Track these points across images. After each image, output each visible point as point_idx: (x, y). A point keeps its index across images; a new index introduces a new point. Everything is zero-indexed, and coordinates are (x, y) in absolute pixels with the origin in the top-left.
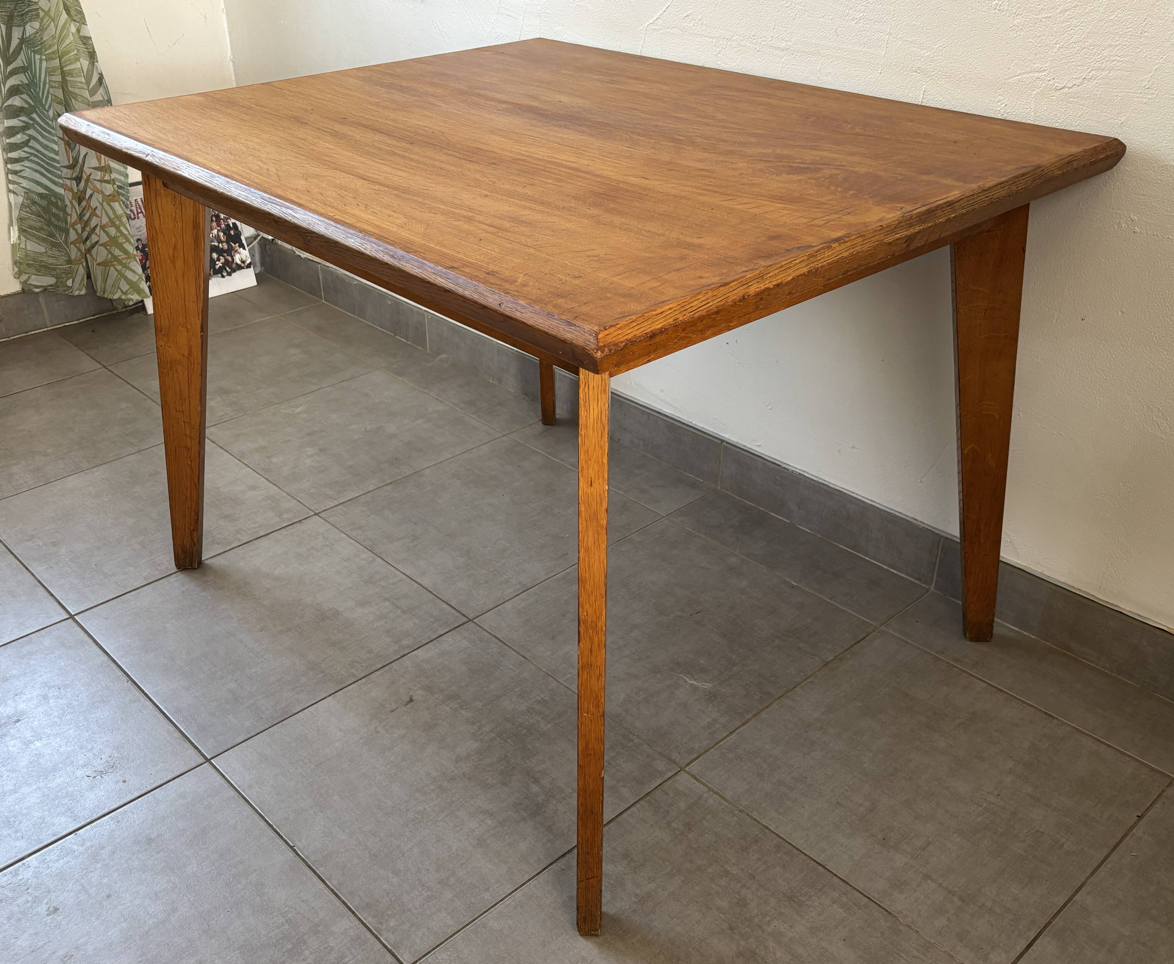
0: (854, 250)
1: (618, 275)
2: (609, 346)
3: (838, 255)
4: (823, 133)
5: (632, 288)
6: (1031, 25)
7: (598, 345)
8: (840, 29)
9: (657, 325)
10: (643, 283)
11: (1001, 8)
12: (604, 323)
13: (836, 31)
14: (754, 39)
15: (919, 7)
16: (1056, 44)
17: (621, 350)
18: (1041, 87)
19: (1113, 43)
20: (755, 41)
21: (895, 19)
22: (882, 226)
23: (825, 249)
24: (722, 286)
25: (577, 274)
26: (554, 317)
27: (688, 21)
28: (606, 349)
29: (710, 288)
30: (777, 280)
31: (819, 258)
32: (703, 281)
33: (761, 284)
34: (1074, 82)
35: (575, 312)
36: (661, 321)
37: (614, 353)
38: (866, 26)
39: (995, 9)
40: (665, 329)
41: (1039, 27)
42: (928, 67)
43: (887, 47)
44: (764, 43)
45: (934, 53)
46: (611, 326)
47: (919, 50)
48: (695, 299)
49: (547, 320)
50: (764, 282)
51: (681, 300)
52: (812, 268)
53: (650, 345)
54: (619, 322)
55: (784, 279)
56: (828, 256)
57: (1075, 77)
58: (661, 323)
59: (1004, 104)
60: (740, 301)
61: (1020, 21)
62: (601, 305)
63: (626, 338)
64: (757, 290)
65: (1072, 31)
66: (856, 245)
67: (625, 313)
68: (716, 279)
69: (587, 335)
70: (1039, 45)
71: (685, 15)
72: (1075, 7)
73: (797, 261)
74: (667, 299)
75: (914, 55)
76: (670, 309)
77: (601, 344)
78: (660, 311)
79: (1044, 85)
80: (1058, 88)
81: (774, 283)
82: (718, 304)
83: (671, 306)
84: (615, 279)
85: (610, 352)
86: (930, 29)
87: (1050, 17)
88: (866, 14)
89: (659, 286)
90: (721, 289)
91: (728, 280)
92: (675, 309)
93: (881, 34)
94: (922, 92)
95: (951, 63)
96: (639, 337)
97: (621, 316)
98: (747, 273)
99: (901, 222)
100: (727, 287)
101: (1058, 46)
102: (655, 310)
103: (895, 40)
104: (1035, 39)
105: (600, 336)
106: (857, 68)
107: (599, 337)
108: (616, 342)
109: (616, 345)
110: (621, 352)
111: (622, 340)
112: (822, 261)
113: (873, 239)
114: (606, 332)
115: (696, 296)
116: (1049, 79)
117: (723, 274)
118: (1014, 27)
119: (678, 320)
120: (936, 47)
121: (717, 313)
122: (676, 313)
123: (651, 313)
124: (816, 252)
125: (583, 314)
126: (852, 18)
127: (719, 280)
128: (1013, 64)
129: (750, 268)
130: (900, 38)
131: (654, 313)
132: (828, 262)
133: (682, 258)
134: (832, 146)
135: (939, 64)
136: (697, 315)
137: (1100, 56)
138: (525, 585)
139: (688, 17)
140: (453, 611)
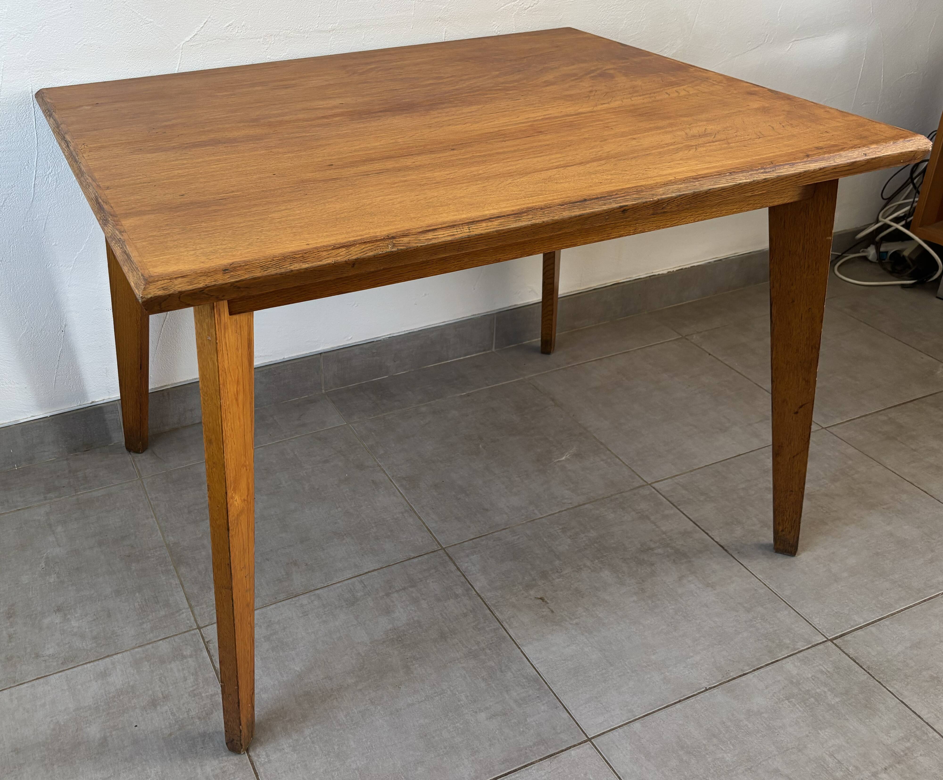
14: (301, 29)
18: (516, 10)
20: (302, 31)
34: (534, 3)
42: (446, 15)
43: (415, 9)
44: (311, 30)
45: (448, 5)
47: (438, 5)
59: (497, 26)
71: (227, 24)
75: (434, 10)
79: (518, 7)
80: (527, 7)
94: (444, 33)
116: (520, 4)
138: (406, 511)
139: (230, 27)
140: (426, 556)
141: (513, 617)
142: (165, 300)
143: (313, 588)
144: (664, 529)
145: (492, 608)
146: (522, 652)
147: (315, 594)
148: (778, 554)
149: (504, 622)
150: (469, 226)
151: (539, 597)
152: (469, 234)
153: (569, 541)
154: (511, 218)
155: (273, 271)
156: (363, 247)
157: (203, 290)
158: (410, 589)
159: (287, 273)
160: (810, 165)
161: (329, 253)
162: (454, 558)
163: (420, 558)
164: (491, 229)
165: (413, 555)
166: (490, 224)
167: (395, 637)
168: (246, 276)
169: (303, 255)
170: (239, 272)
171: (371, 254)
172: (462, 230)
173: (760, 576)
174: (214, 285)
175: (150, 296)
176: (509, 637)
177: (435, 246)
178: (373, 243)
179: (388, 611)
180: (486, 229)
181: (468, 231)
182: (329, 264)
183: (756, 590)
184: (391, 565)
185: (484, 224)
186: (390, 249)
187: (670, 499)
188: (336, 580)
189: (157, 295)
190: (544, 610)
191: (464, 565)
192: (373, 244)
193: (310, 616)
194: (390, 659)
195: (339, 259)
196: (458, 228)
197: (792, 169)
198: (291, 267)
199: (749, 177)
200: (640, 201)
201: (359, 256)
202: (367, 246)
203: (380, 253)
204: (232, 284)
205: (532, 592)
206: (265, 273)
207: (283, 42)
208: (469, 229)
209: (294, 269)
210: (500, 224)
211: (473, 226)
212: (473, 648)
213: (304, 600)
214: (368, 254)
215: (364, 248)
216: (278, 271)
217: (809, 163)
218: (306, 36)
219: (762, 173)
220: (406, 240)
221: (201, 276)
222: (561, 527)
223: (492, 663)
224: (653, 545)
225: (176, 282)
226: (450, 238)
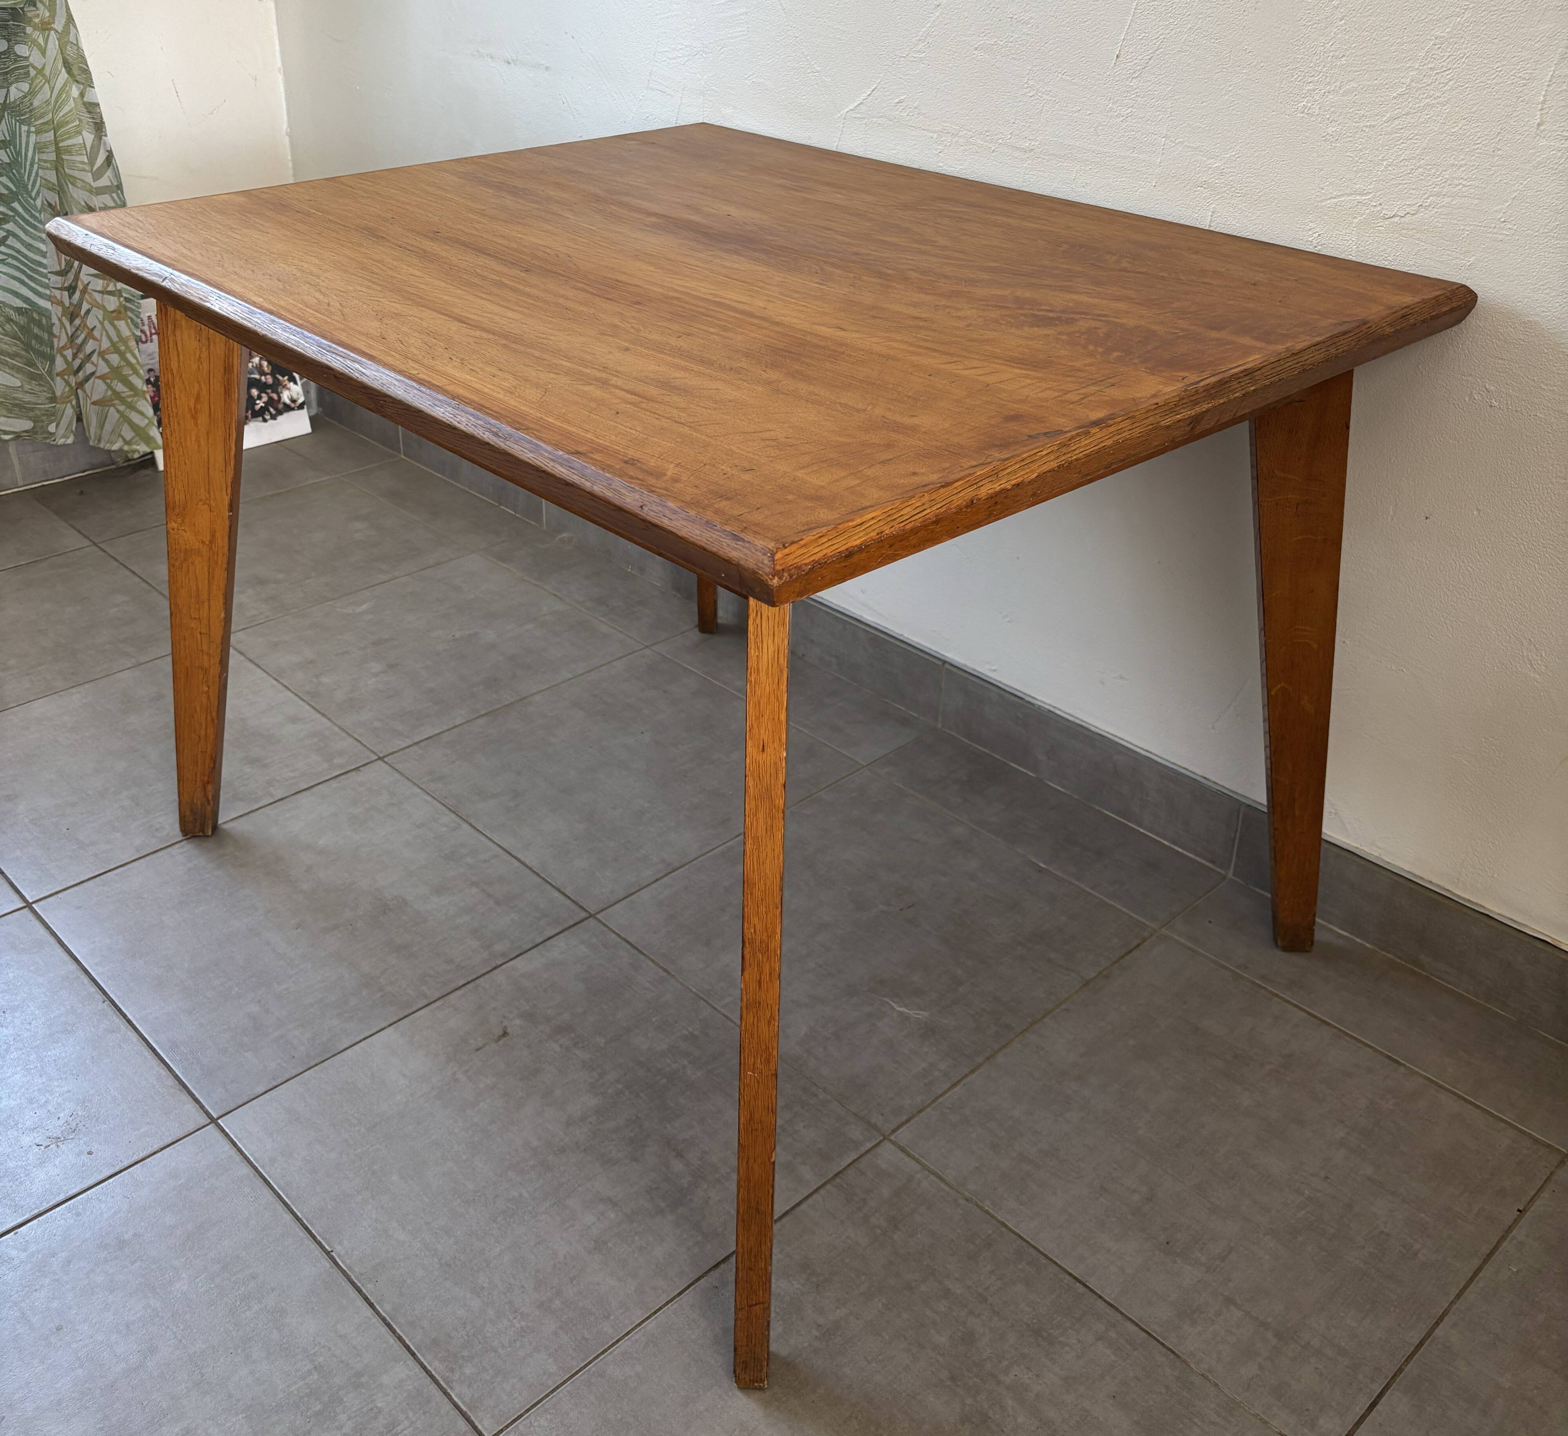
0: (1120, 436)
1: (804, 467)
2: (790, 570)
3: (1098, 444)
4: (1078, 268)
5: (822, 487)
6: (1350, 135)
7: (774, 569)
8: (1101, 128)
9: (856, 540)
10: (837, 481)
11: (1311, 111)
12: (784, 537)
13: (1095, 130)
14: (988, 136)
15: (1204, 104)
16: (1382, 160)
17: (806, 574)
18: (1364, 214)
20: (988, 138)
21: (1173, 118)
22: (1157, 404)
23: (1081, 435)
24: (943, 487)
25: (746, 465)
26: (715, 527)
27: (900, 110)
28: (786, 574)
29: (927, 489)
30: (1017, 478)
31: (1073, 448)
32: (917, 480)
33: (995, 484)
34: (1409, 210)
35: (743, 521)
36: (861, 534)
37: (797, 579)
38: (1135, 125)
39: (1303, 112)
40: (866, 546)
41: (1360, 138)
42: (1217, 181)
43: (1163, 154)
44: (1001, 141)
45: (1224, 164)
46: (793, 543)
47: (1205, 159)
48: (907, 504)
49: (705, 531)
50: (1000, 480)
51: (887, 507)
52: (1063, 462)
53: (845, 566)
54: (804, 537)
55: (1026, 477)
56: (1086, 445)
57: (1408, 203)
58: (860, 538)
59: (1317, 234)
60: (967, 507)
61: (1335, 129)
62: (780, 511)
63: (812, 559)
64: (989, 492)
65: (1404, 145)
66: (1123, 430)
67: (812, 523)
68: (934, 477)
69: (760, 554)
70: (1360, 161)
71: (897, 101)
72: (1407, 114)
73: (1044, 453)
74: (868, 504)
75: (1198, 165)
76: (873, 518)
77: (778, 568)
78: (859, 521)
79: (1368, 211)
80: (1387, 217)
81: (1013, 482)
82: (937, 511)
83: (874, 514)
84: (800, 474)
85: (791, 577)
86: (1219, 133)
87: (1373, 126)
88: (1135, 110)
89: (858, 485)
90: (942, 490)
91: (952, 477)
92: (879, 518)
93: (1156, 136)
94: (1210, 213)
95: (1247, 178)
96: (831, 556)
97: (806, 527)
98: (974, 470)
99: (1183, 399)
100: (950, 488)
101: (1385, 163)
102: (852, 520)
103: (1173, 144)
104: (1355, 153)
105: (777, 556)
106: (1123, 179)
107: (776, 558)
108: (799, 564)
109: (799, 568)
110: (806, 578)
111: (807, 561)
112: (1077, 452)
113: (1145, 422)
114: (786, 551)
115: (907, 501)
116: (1375, 204)
117: (944, 469)
118: (1327, 136)
119: (884, 533)
120: (1228, 156)
121: (936, 522)
122: (881, 523)
123: (847, 524)
124: (1070, 440)
125: (755, 525)
126: (1116, 114)
127: (940, 478)
128: (1327, 183)
129: (981, 462)
130: (1179, 142)
131: (851, 524)
132: (1084, 453)
133: (889, 446)
134: (1091, 287)
135: (1231, 178)
136: (908, 527)
137: (1441, 178)
138: (670, 864)
139: (900, 104)
140: (568, 902)
141: (456, 1009)
145: (471, 985)
146: (381, 1030)
147: (459, 825)
149: (442, 1002)
151: (509, 1030)
158: (491, 901)
162: (572, 929)
163: (561, 897)
165: (566, 889)
167: (392, 906)
176: (412, 1011)
179: (441, 890)
184: (539, 875)
187: (853, 1168)
188: (494, 835)
190: (480, 1039)
191: (561, 941)
205: (518, 1021)
207: (962, 148)
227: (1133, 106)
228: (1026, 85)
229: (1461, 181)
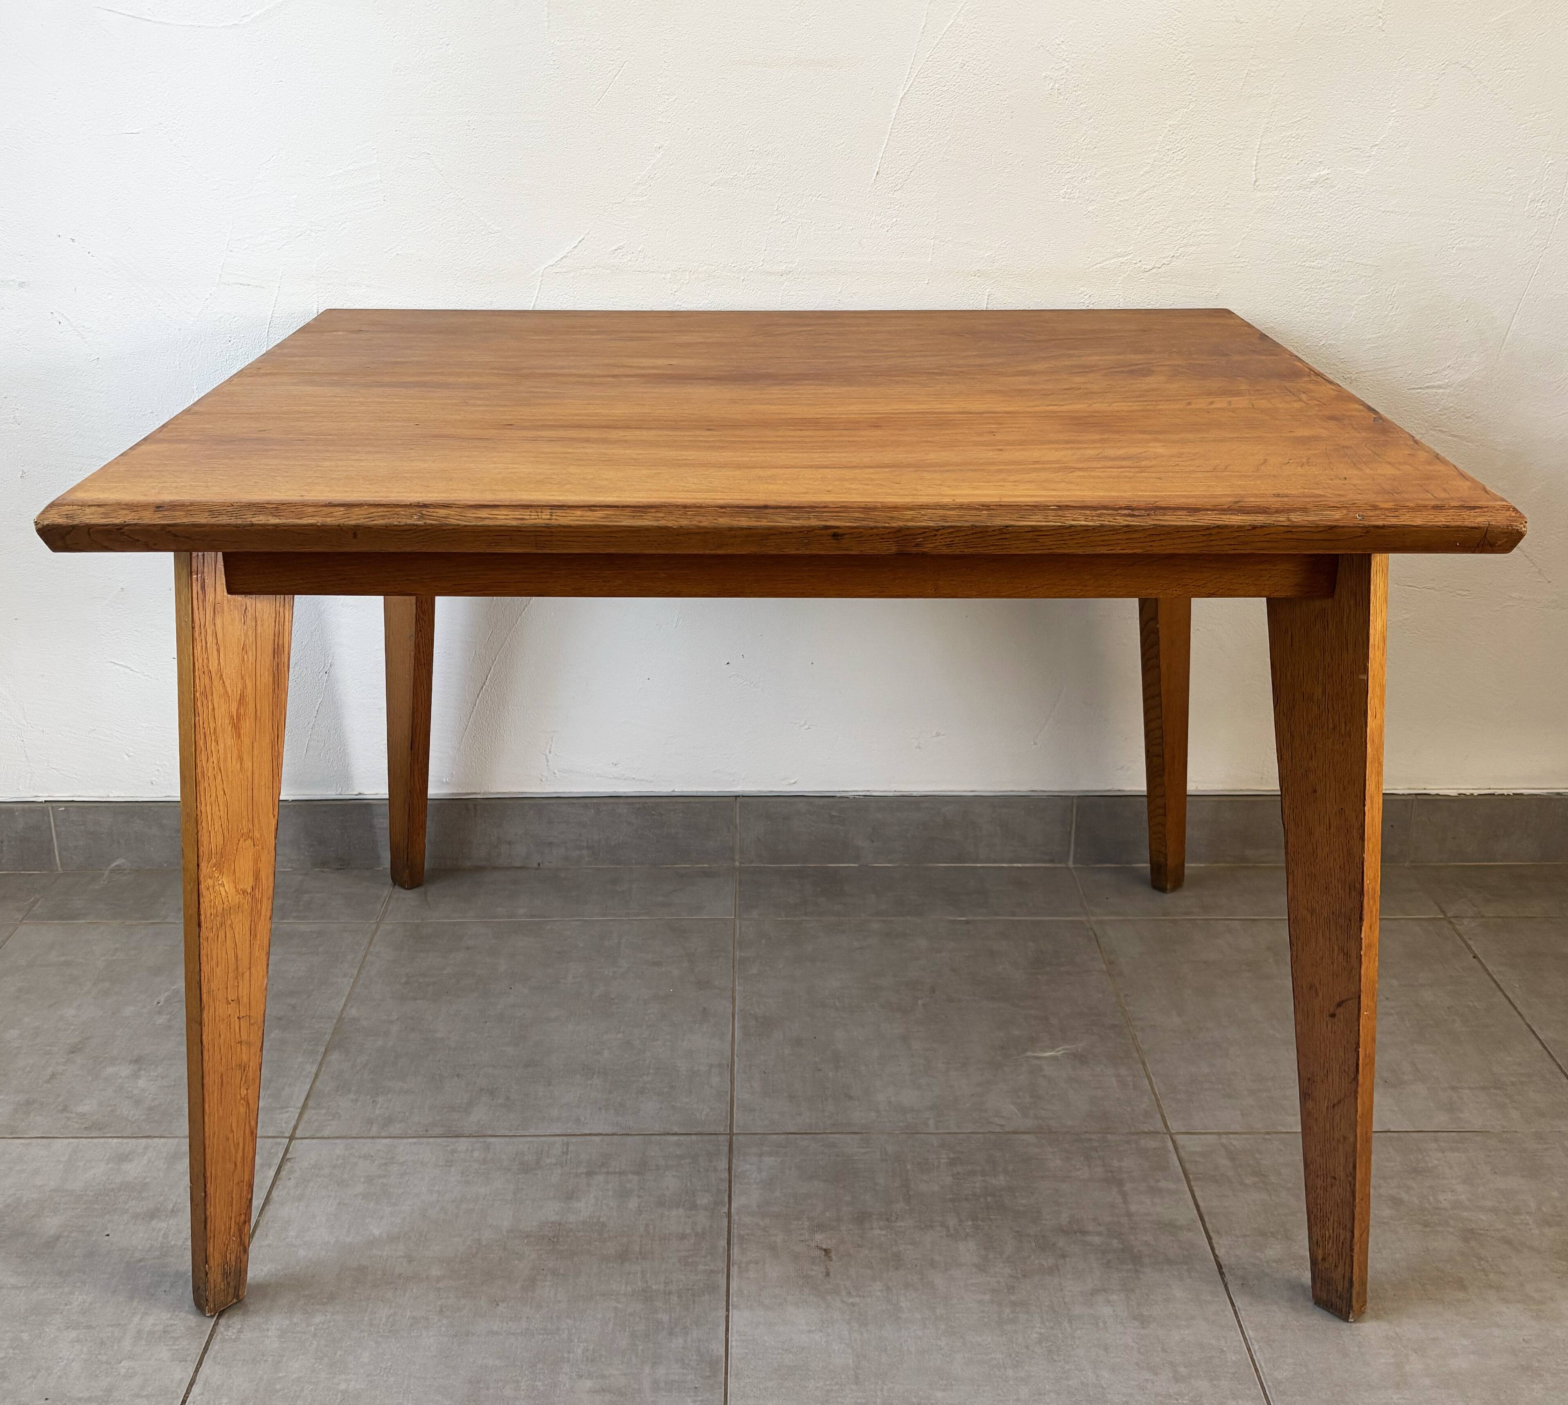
8: (865, 239)
11: (1071, 196)
13: (859, 242)
15: (970, 204)
16: (1138, 226)
18: (1128, 272)
19: (1197, 219)
20: (736, 269)
21: (938, 220)
27: (619, 256)
34: (1163, 262)
39: (1064, 198)
42: (990, 268)
43: (933, 253)
44: (751, 269)
45: (996, 251)
47: (975, 251)
57: (1162, 256)
59: (1088, 295)
61: (1093, 207)
65: (1152, 211)
71: (615, 247)
72: (1154, 187)
75: (970, 257)
79: (1130, 269)
80: (1146, 270)
87: (1127, 200)
94: (987, 297)
95: (1019, 260)
101: (1140, 228)
103: (943, 243)
104: (1113, 224)
106: (895, 281)
116: (1135, 262)
118: (1087, 214)
120: (998, 244)
126: (879, 225)
128: (1092, 252)
130: (948, 240)
135: (1003, 264)
137: (1186, 233)
138: (720, 1065)
139: (619, 251)
140: (694, 1137)
141: (757, 1263)
142: (69, 533)
143: (490, 1133)
144: (1133, 1208)
145: (735, 1240)
146: (727, 1317)
147: (485, 1142)
148: (1318, 1309)
149: (736, 1267)
150: (554, 511)
151: (824, 1247)
152: (547, 521)
153: (949, 1180)
154: (627, 512)
155: (224, 520)
156: (373, 511)
157: (121, 529)
158: (630, 1176)
159: (245, 526)
160: (1233, 517)
161: (319, 509)
162: (735, 1152)
163: (682, 1138)
164: (587, 520)
165: (676, 1129)
166: (589, 513)
167: (551, 1234)
168: (185, 520)
169: (277, 508)
170: (177, 513)
171: (381, 522)
172: (539, 514)
173: (1250, 1333)
174: (136, 524)
175: (46, 523)
176: (725, 1289)
177: (491, 531)
178: (391, 507)
179: (570, 1196)
180: (577, 520)
181: (548, 517)
182: (311, 525)
183: (1222, 1351)
184: (631, 1135)
185: (579, 513)
186: (415, 520)
187: (1187, 1166)
188: (532, 1131)
189: (56, 523)
190: (815, 1268)
191: (742, 1166)
192: (390, 509)
193: (453, 1169)
194: (517, 1262)
195: (329, 521)
196: (533, 510)
197: (1190, 518)
198: (253, 519)
199: (1095, 518)
200: (864, 523)
201: (361, 522)
202: (380, 510)
203: (396, 523)
204: (164, 527)
205: (819, 1237)
206: (213, 521)
208: (551, 515)
209: (257, 522)
210: (605, 516)
211: (559, 512)
212: (654, 1287)
213: (463, 1144)
214: (375, 522)
215: (373, 513)
216: (233, 521)
217: (1231, 514)
218: (742, 278)
219: (1125, 515)
220: (443, 512)
221: (123, 509)
222: (952, 1155)
223: (665, 1318)
224: (1091, 1227)
225: (88, 510)
226: (514, 523)
227: (897, 216)
228: (776, 213)
229: (1202, 232)
